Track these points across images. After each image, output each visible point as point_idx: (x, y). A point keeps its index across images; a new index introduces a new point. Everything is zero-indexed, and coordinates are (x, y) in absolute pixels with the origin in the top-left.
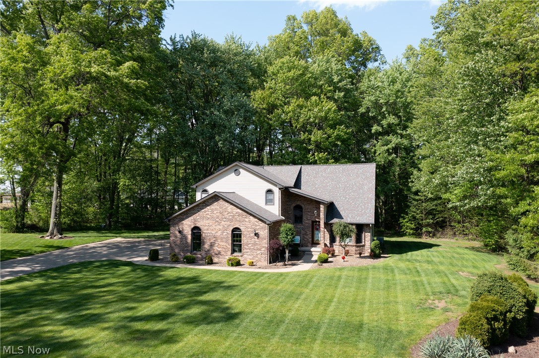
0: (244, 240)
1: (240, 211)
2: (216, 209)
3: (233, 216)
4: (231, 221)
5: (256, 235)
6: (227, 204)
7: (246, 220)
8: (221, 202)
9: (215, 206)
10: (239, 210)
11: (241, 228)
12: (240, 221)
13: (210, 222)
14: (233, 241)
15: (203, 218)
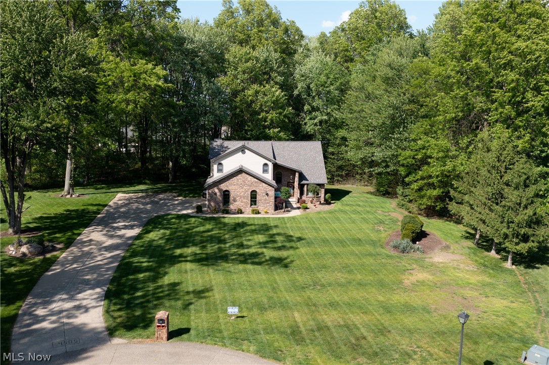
0: (258, 198)
1: (257, 180)
2: (240, 179)
3: (252, 183)
4: (250, 186)
5: (267, 194)
6: (247, 176)
7: (260, 185)
8: (244, 174)
9: (240, 177)
10: (255, 180)
11: (257, 190)
12: (256, 186)
13: (236, 187)
14: (251, 198)
15: (231, 184)
